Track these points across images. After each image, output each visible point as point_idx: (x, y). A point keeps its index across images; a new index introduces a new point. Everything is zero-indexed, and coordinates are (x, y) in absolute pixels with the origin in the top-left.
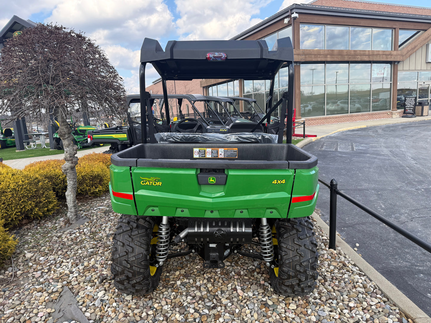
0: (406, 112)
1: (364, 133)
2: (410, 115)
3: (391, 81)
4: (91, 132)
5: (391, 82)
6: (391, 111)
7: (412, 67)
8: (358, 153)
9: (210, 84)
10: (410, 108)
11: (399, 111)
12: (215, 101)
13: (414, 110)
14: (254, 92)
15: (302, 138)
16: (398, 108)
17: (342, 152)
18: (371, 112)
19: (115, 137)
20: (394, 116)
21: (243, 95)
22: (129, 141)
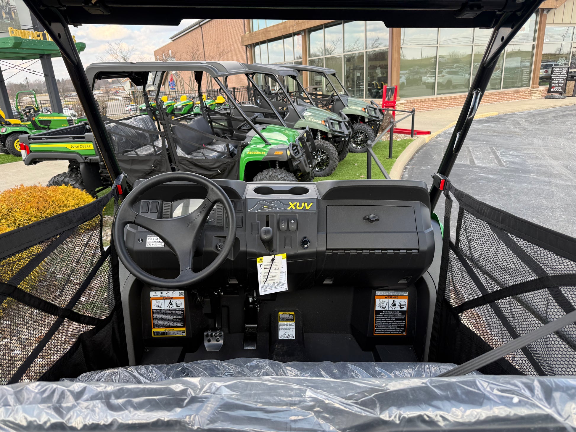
0: (552, 90)
1: (500, 127)
2: (556, 95)
3: (534, 41)
4: (26, 137)
5: (534, 43)
6: (529, 88)
7: (567, 20)
8: (512, 171)
9: (257, 41)
10: (558, 83)
11: (542, 88)
12: (266, 74)
13: (564, 87)
14: (325, 55)
15: (409, 136)
16: (540, 84)
17: (484, 168)
18: (502, 90)
19: (72, 149)
20: (534, 97)
21: (308, 59)
22: (98, 157)
